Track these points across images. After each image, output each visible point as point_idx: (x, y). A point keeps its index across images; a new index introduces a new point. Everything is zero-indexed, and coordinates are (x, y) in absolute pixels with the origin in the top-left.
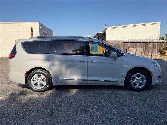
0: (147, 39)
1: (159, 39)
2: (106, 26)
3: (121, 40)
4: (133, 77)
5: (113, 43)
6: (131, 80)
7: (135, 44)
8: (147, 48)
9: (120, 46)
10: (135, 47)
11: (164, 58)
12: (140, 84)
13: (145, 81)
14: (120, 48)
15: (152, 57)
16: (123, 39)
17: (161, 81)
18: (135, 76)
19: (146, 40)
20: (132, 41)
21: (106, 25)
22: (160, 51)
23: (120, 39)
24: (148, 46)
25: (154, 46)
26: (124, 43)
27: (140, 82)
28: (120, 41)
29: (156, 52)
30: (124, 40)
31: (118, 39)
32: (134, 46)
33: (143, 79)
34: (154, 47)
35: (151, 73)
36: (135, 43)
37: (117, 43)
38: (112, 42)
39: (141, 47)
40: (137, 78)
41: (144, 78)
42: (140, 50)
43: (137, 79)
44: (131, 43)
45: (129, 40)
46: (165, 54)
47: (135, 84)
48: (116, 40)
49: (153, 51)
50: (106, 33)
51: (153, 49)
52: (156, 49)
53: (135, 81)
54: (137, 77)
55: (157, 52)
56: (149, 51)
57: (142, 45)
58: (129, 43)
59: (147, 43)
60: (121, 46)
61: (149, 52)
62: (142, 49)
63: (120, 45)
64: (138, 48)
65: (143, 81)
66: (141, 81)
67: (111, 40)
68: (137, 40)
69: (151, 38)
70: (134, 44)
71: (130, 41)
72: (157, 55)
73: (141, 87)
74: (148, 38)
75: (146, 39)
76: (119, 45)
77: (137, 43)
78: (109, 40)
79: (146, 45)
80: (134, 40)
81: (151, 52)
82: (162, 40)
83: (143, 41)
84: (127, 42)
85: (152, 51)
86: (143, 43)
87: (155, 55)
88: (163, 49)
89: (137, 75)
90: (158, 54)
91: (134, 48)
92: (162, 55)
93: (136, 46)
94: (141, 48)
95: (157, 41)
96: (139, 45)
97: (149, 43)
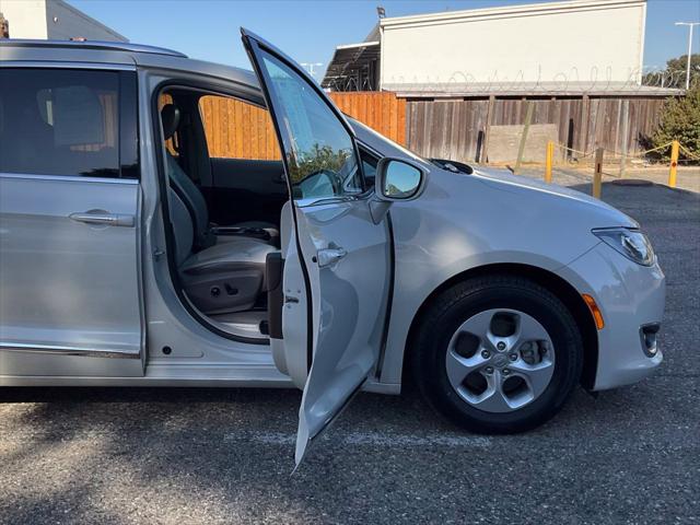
0: (580, 80)
1: (640, 83)
2: (381, 12)
3: (448, 85)
4: (463, 335)
5: (409, 99)
6: (451, 354)
7: (519, 102)
8: (580, 125)
9: (446, 116)
10: (518, 118)
11: (664, 173)
12: (515, 386)
13: (548, 364)
14: (445, 122)
15: (604, 169)
16: (460, 79)
17: (657, 359)
18: (478, 323)
19: (578, 83)
20: (507, 88)
21: (378, 9)
22: (645, 143)
23: (445, 79)
24: (585, 113)
25: (612, 113)
26: (466, 98)
27: (511, 370)
28: (444, 89)
29: (620, 144)
30: (466, 85)
31: (433, 80)
32: (514, 115)
33: (535, 348)
34: (613, 122)
35: (595, 307)
36: (519, 98)
37: (432, 99)
38: (407, 92)
39: (551, 121)
40: (495, 341)
41: (540, 343)
42: (546, 133)
43: (490, 349)
44: (498, 98)
45: (491, 84)
46: (669, 153)
47: (476, 382)
48: (425, 85)
49: (608, 139)
50: (377, 48)
51: (609, 127)
52: (625, 129)
53: (478, 360)
54: (496, 334)
55: (629, 146)
56: (591, 137)
57: (552, 107)
58: (487, 98)
59: (580, 97)
60: (451, 113)
61: (587, 144)
62: (554, 127)
63: (446, 108)
64: (533, 122)
65: (530, 362)
66: (519, 364)
67: (398, 85)
68: (532, 83)
69: (602, 78)
70: (516, 104)
71: (498, 88)
72: (628, 162)
73: (515, 405)
74: (585, 76)
75: (573, 78)
76: (438, 111)
77: (529, 98)
78: (391, 86)
79: (572, 110)
80: (514, 84)
81: (597, 143)
82: (653, 84)
83: (562, 87)
84: (481, 94)
85: (605, 141)
86: (558, 98)
87: (619, 162)
88: (660, 131)
89: (496, 316)
90: (632, 153)
91: (513, 123)
92: (653, 163)
93: (524, 113)
94: (550, 126)
95: (628, 90)
96: (541, 109)
97: (591, 97)
